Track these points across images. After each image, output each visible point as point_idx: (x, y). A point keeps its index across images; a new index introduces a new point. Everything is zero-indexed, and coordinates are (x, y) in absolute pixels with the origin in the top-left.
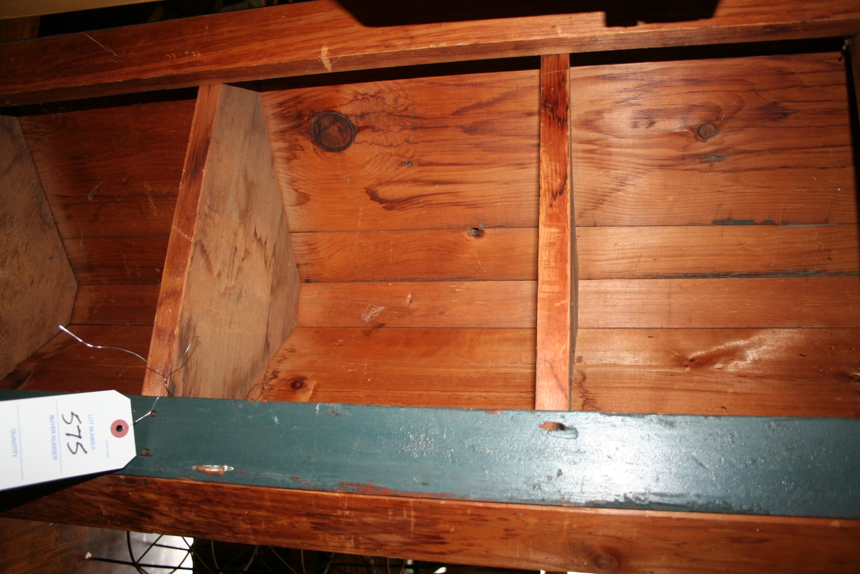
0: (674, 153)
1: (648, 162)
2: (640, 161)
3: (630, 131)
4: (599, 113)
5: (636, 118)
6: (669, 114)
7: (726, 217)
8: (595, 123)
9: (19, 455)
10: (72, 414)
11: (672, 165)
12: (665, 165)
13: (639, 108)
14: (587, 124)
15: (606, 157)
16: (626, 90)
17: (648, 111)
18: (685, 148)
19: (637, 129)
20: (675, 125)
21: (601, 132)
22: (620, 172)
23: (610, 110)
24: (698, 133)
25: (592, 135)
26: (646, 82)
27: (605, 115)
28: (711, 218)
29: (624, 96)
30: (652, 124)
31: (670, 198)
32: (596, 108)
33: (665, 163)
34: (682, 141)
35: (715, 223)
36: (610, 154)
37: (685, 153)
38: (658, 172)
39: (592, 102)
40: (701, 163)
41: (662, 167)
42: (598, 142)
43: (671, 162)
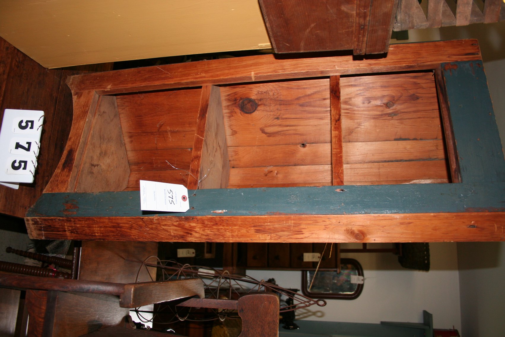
0: (378, 113)
1: (369, 117)
2: (366, 116)
3: (361, 105)
4: (350, 98)
5: (364, 100)
6: (375, 98)
7: (399, 137)
8: (349, 102)
9: (156, 200)
10: (170, 190)
11: (378, 118)
12: (376, 118)
13: (365, 97)
14: (346, 103)
15: (353, 115)
16: (360, 90)
17: (368, 97)
18: (382, 111)
19: (364, 104)
20: (378, 103)
21: (351, 105)
22: (359, 121)
23: (354, 98)
24: (387, 105)
25: (348, 107)
26: (367, 87)
27: (352, 99)
28: (393, 138)
29: (359, 92)
30: (370, 102)
31: (378, 130)
32: (349, 97)
33: (376, 117)
34: (381, 109)
35: (395, 140)
36: (354, 114)
37: (383, 113)
38: (372, 121)
39: (347, 94)
40: (388, 116)
41: (374, 118)
42: (350, 109)
43: (377, 117)
